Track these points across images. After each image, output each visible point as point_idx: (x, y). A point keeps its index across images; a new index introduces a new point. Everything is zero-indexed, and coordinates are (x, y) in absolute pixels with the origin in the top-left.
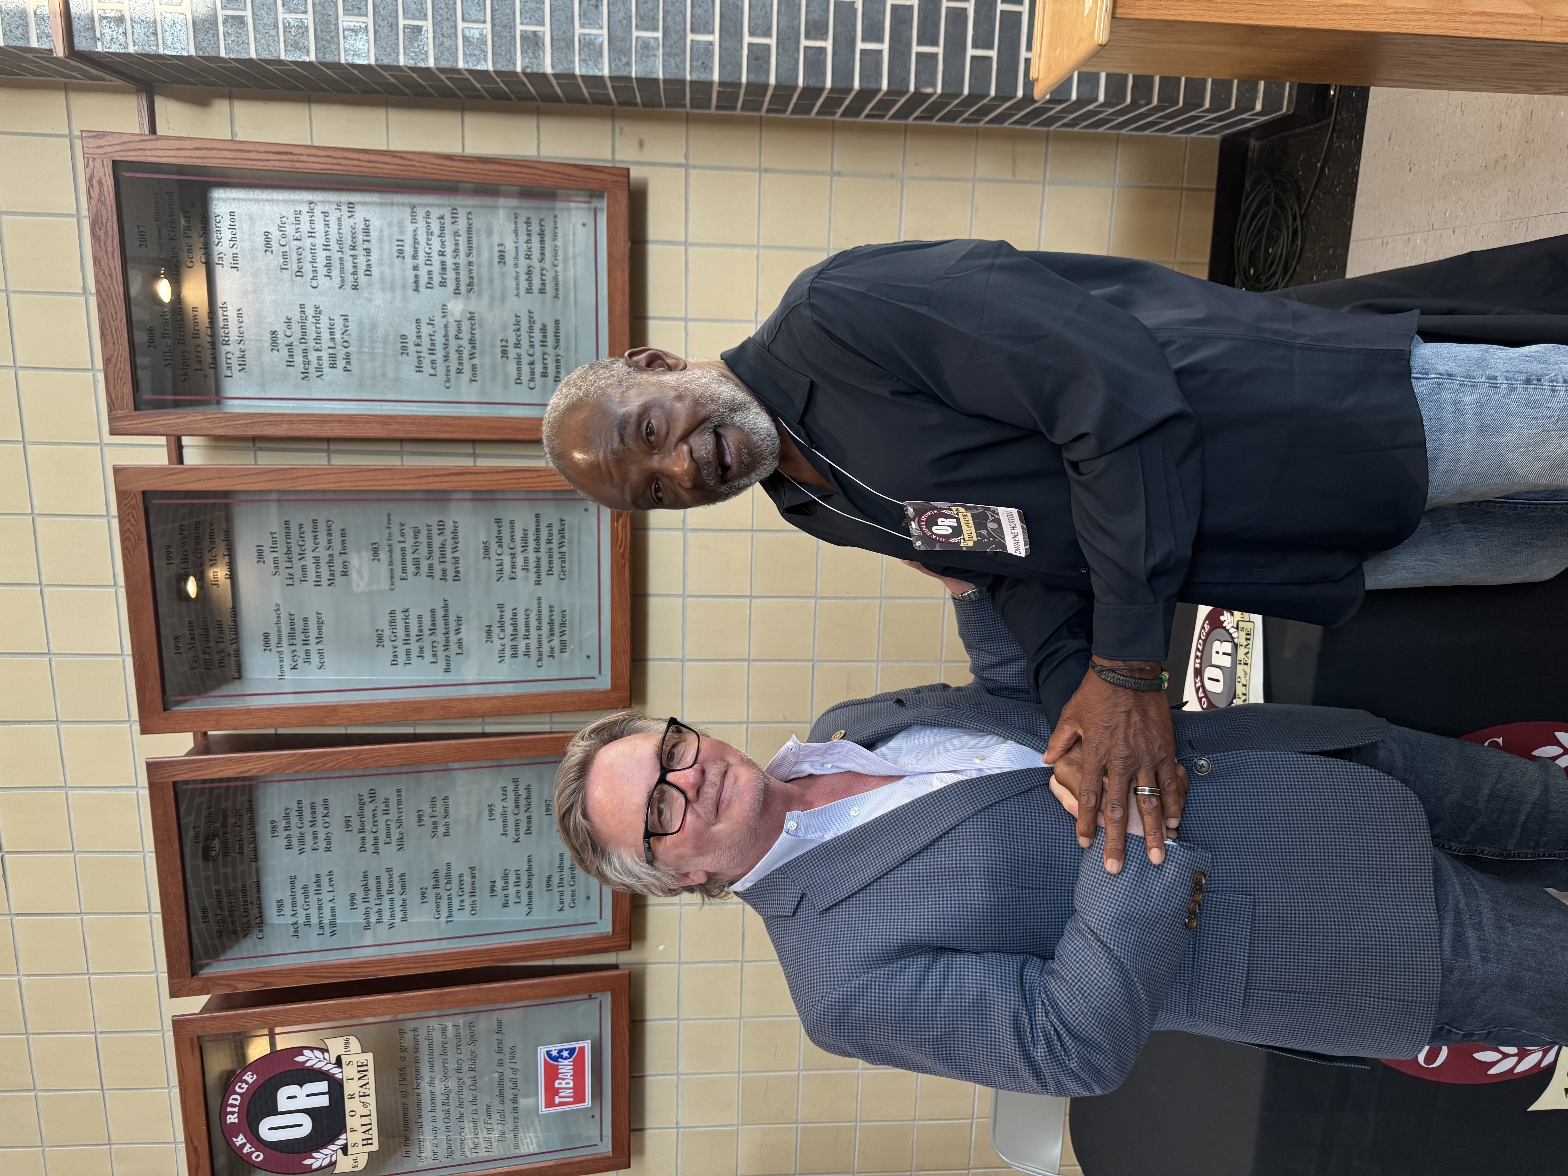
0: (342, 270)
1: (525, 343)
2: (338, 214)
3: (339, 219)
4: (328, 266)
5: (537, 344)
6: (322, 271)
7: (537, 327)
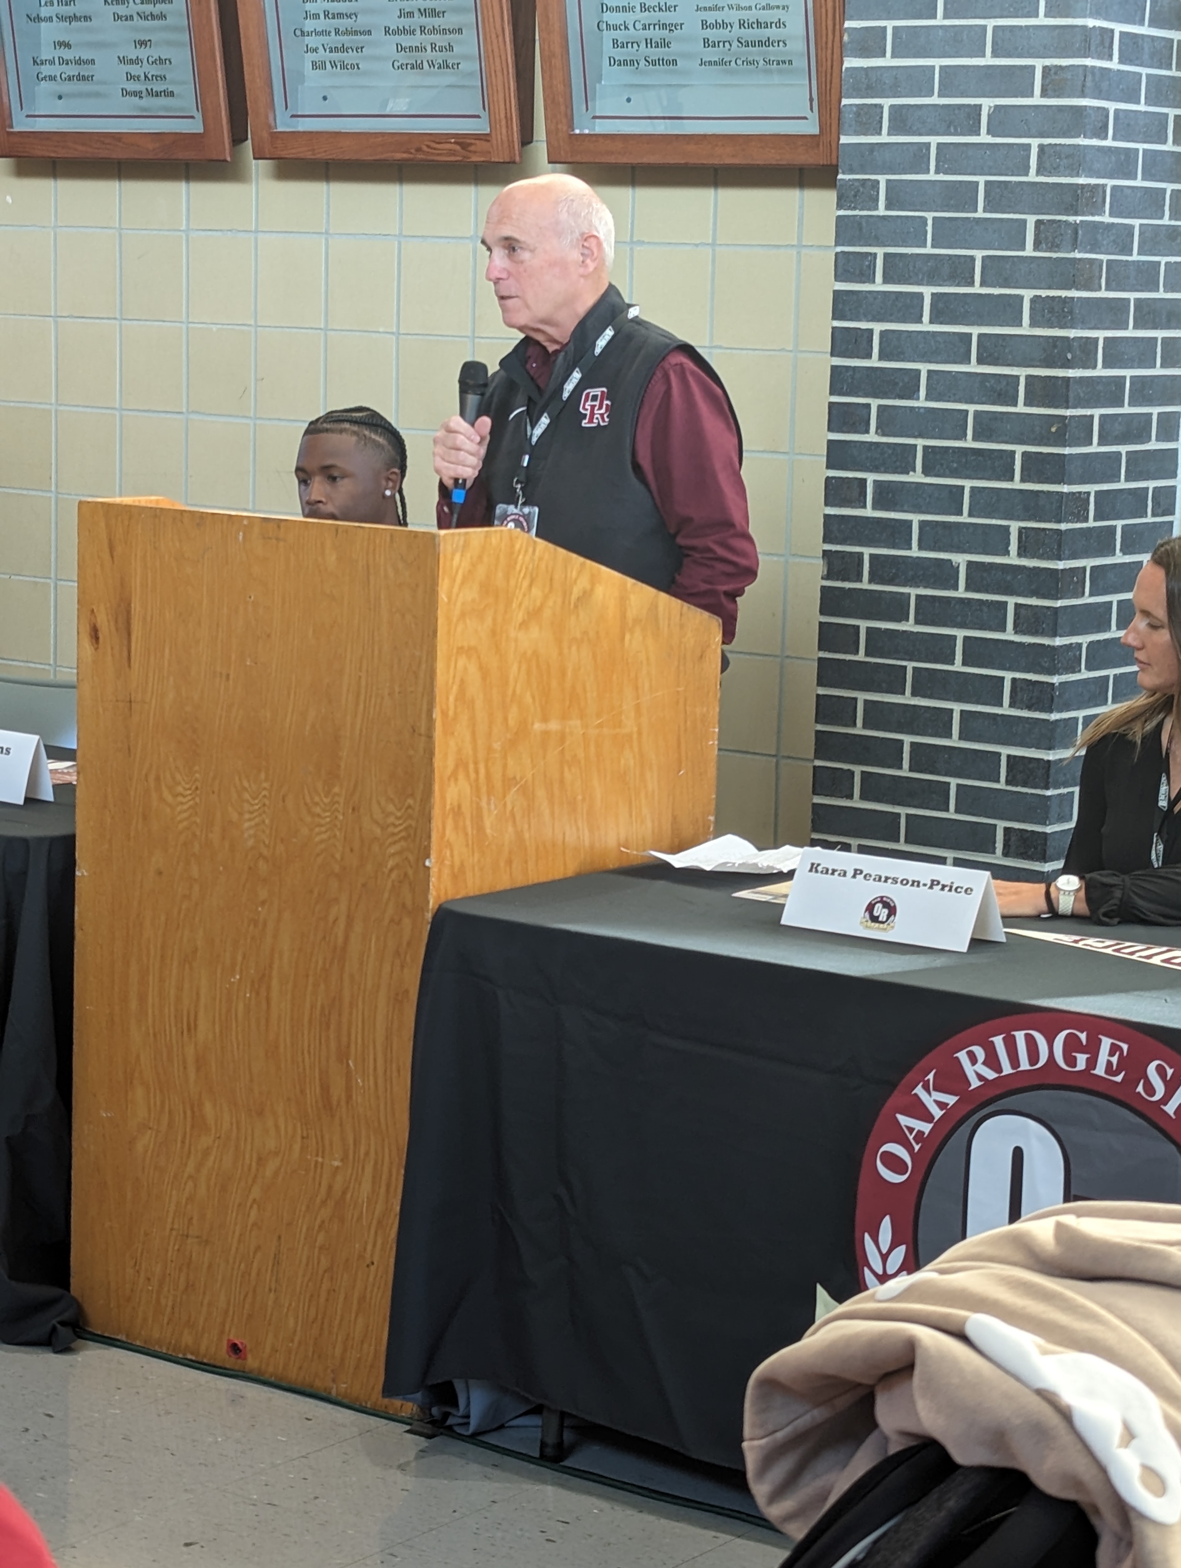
1: (647, 18)
5: (648, 34)
7: (666, 35)
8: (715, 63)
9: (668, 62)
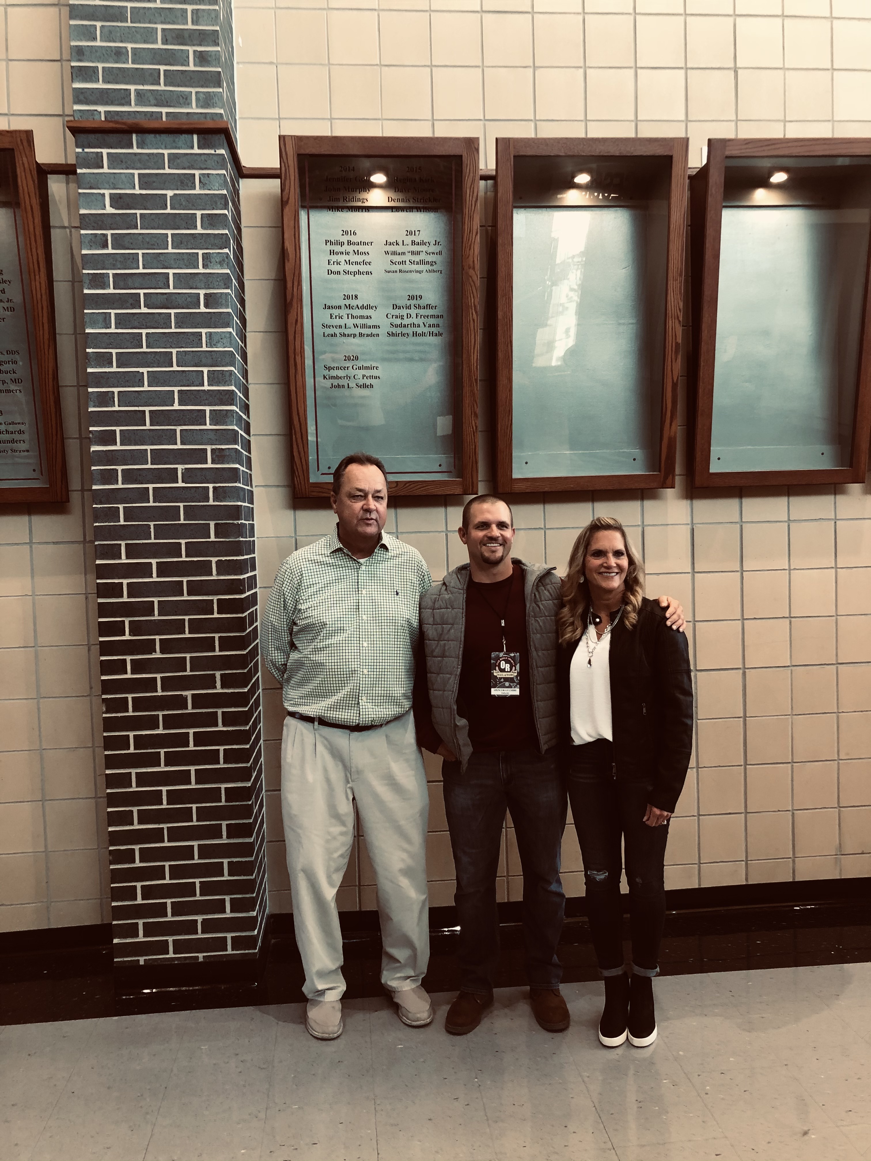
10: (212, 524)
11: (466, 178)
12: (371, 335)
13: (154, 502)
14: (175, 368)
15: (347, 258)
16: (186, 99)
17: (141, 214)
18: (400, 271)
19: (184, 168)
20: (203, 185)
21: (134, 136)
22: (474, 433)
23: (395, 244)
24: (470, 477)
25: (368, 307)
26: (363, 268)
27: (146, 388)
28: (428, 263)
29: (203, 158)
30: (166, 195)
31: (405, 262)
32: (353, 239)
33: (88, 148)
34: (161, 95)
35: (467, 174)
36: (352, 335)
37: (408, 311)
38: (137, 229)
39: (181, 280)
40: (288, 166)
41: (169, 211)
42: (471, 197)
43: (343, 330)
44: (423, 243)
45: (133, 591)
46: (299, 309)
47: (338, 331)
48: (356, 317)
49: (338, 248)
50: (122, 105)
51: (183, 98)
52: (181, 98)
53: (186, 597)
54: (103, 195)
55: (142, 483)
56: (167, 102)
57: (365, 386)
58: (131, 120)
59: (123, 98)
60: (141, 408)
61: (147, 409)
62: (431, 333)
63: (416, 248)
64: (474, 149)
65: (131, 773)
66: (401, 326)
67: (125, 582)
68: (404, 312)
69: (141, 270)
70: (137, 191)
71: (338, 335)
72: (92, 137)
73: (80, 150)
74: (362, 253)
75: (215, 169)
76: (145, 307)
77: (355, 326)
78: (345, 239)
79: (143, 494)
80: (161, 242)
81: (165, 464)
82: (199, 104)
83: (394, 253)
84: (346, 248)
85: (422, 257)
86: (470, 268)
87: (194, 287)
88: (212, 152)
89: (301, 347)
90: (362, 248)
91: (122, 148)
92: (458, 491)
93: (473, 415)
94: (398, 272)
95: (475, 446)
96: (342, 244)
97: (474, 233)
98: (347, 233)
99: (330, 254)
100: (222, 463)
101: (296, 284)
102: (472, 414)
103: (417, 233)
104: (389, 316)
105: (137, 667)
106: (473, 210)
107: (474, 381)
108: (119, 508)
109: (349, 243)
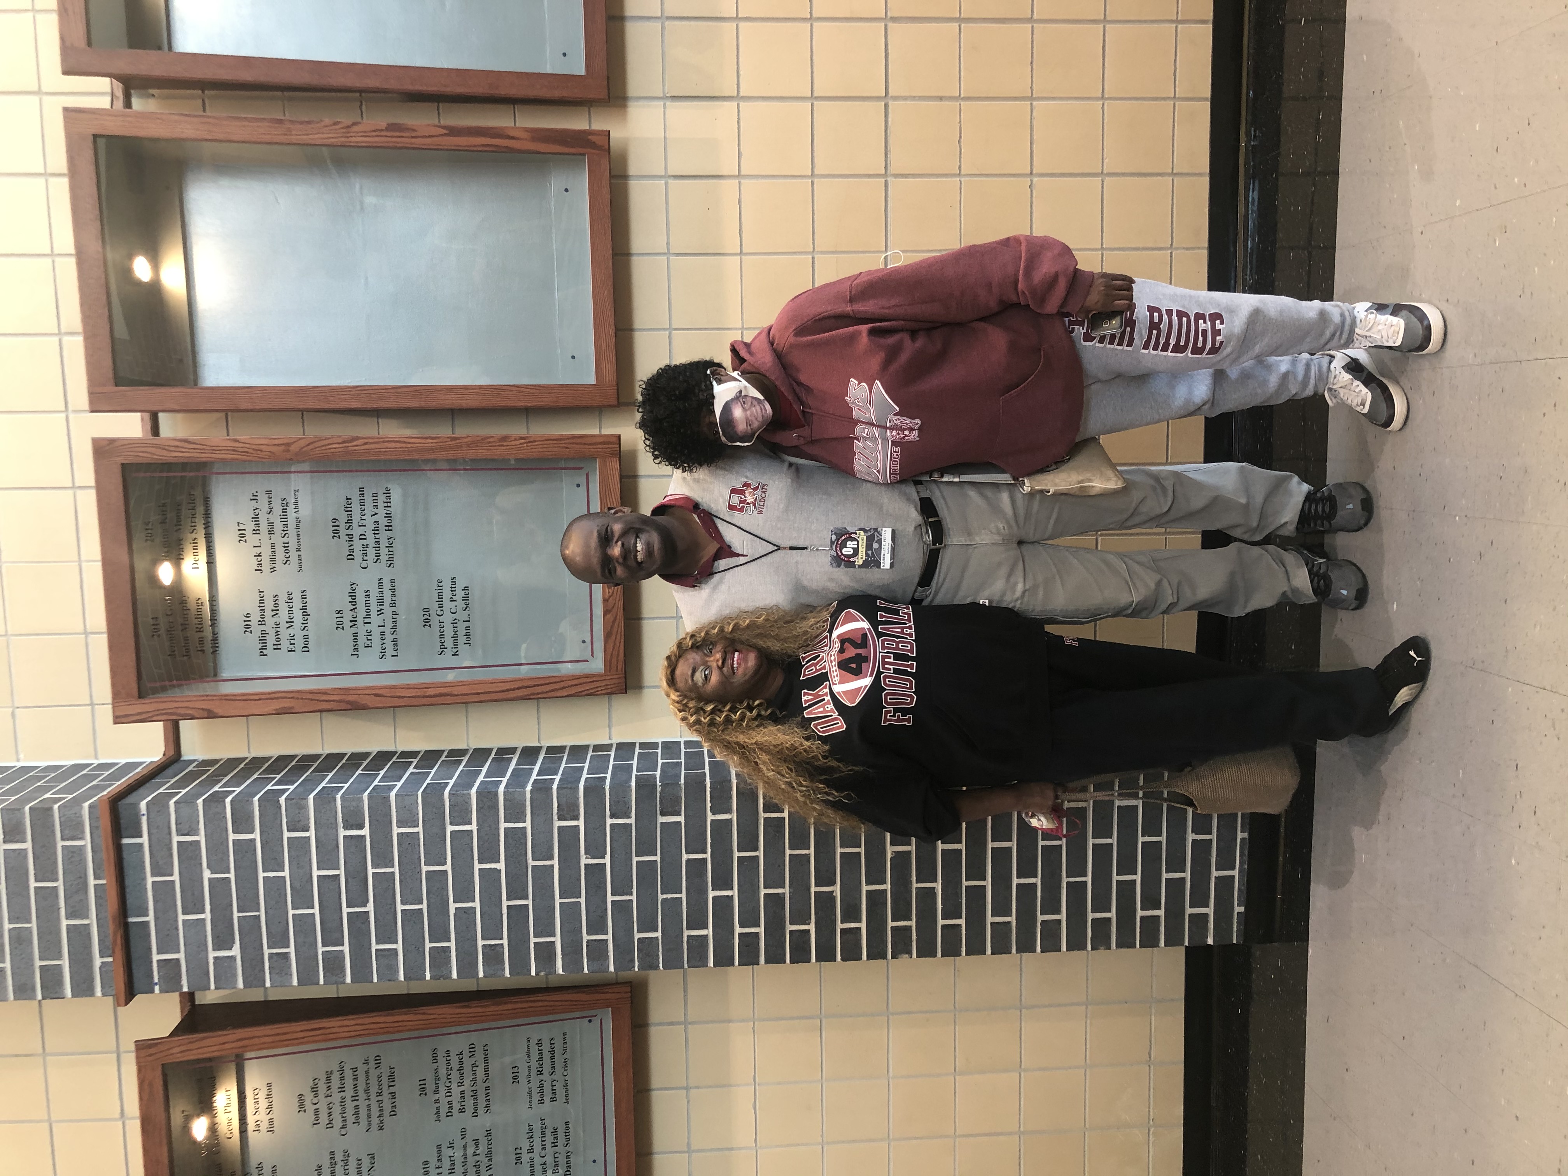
0: (369, 1116)
1: (537, 1148)
2: (365, 1067)
3: (367, 1072)
4: (357, 1113)
5: (548, 1146)
6: (351, 1119)
7: (548, 1133)
8: (567, 1091)
9: (567, 1128)
10: (662, 819)
11: (155, 457)
12: (393, 590)
13: (631, 894)
14: (448, 867)
15: (284, 625)
16: (73, 852)
17: (239, 911)
18: (298, 550)
19: (171, 855)
20: (194, 831)
21: (131, 920)
22: (530, 442)
23: (259, 558)
24: (595, 447)
25: (353, 594)
26: (297, 604)
27: (477, 904)
28: (284, 511)
29: (154, 831)
30: (210, 879)
31: (284, 543)
32: (255, 618)
33: (153, 978)
34: (71, 885)
35: (149, 455)
36: (394, 616)
37: (356, 538)
38: (259, 915)
39: (327, 859)
40: (158, 710)
41: (232, 876)
42: (184, 450)
43: (388, 630)
44: (256, 518)
45: (749, 919)
46: (359, 692)
47: (389, 637)
48: (368, 611)
49: (271, 640)
50: (89, 936)
51: (72, 857)
52: (73, 859)
53: (761, 853)
54: (216, 958)
55: (606, 909)
56: (81, 877)
57: (466, 598)
58: (111, 927)
59: (79, 935)
60: (505, 911)
61: (505, 903)
62: (386, 505)
63: (264, 527)
64: (111, 446)
65: (992, 924)
66: (377, 548)
67: (738, 930)
68: (357, 545)
69: (316, 910)
70: (207, 916)
71: (394, 636)
72: (137, 974)
73: (157, 989)
74: (276, 604)
75: (169, 815)
76: (365, 906)
77: (380, 612)
78: (257, 630)
79: (621, 908)
80: (275, 887)
81: (579, 880)
82: (80, 836)
83: (273, 560)
84: (269, 627)
85: (276, 519)
86: (288, 451)
87: (335, 842)
88: (144, 819)
89: (415, 688)
90: (269, 605)
91: (148, 935)
92: (614, 465)
93: (505, 444)
94: (299, 553)
95: (549, 440)
96: (264, 633)
97: (237, 445)
98: (247, 627)
99: (280, 649)
100: (578, 807)
101: (324, 697)
102: (502, 446)
103: (242, 527)
104: (364, 564)
105: (851, 914)
106: (204, 447)
107: (454, 442)
108: (639, 939)
109: (262, 623)
